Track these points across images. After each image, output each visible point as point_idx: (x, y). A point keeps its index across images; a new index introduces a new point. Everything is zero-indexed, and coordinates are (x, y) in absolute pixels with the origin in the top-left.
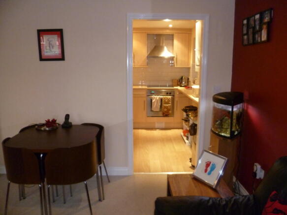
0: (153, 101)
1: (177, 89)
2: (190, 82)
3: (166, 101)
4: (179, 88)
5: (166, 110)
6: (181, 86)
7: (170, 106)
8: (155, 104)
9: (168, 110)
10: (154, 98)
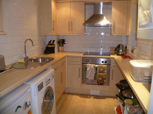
0: (88, 69)
1: (113, 58)
2: (128, 50)
3: (101, 70)
4: (116, 57)
5: (100, 79)
6: (118, 55)
7: (105, 75)
8: (90, 72)
9: (103, 79)
10: (89, 66)
